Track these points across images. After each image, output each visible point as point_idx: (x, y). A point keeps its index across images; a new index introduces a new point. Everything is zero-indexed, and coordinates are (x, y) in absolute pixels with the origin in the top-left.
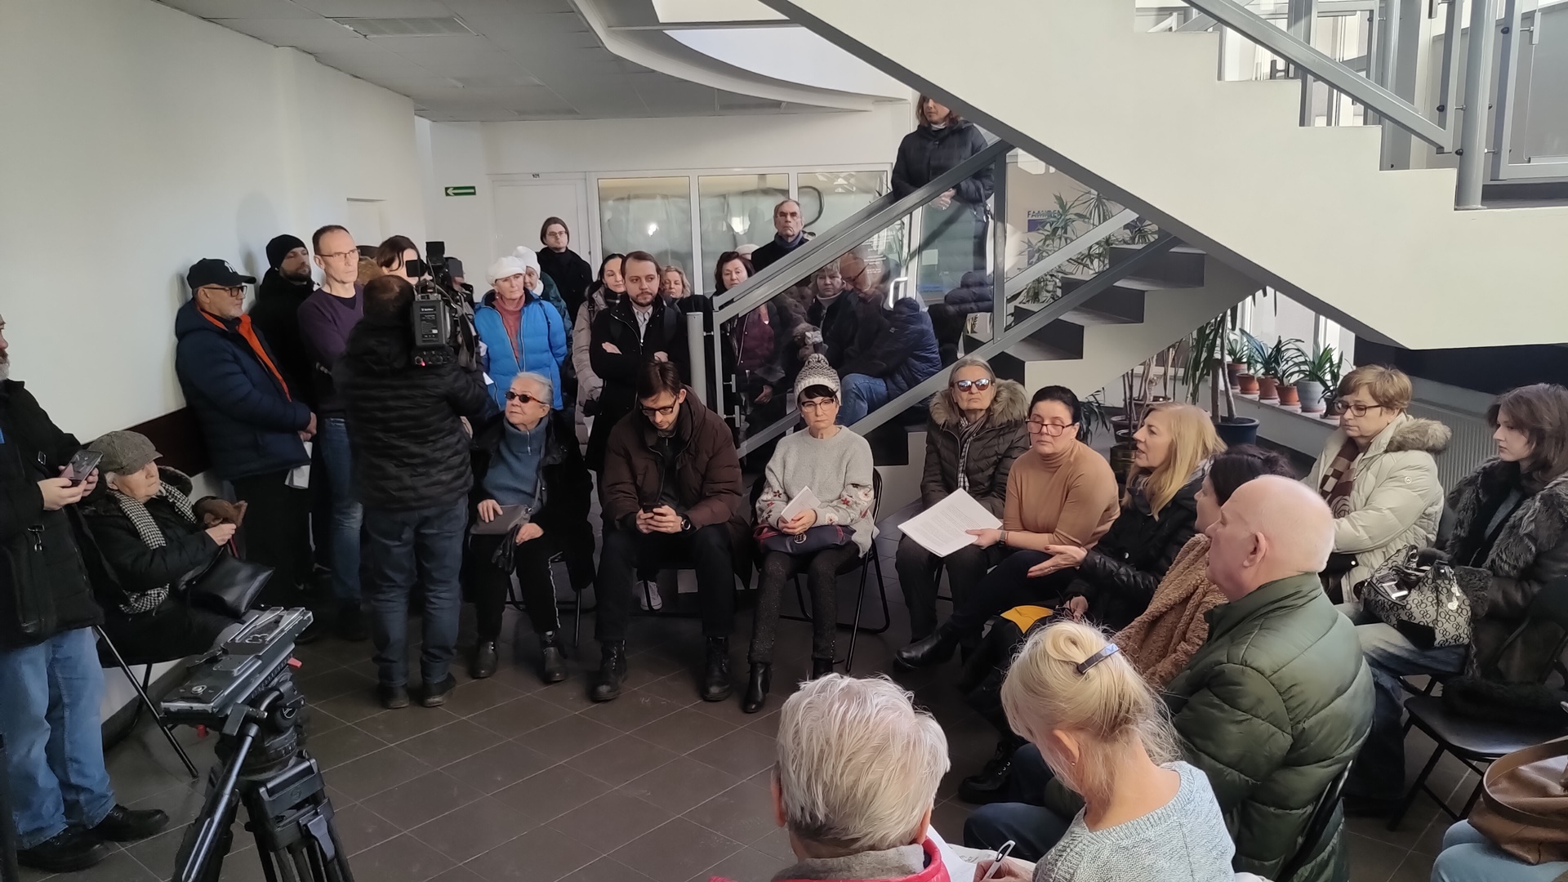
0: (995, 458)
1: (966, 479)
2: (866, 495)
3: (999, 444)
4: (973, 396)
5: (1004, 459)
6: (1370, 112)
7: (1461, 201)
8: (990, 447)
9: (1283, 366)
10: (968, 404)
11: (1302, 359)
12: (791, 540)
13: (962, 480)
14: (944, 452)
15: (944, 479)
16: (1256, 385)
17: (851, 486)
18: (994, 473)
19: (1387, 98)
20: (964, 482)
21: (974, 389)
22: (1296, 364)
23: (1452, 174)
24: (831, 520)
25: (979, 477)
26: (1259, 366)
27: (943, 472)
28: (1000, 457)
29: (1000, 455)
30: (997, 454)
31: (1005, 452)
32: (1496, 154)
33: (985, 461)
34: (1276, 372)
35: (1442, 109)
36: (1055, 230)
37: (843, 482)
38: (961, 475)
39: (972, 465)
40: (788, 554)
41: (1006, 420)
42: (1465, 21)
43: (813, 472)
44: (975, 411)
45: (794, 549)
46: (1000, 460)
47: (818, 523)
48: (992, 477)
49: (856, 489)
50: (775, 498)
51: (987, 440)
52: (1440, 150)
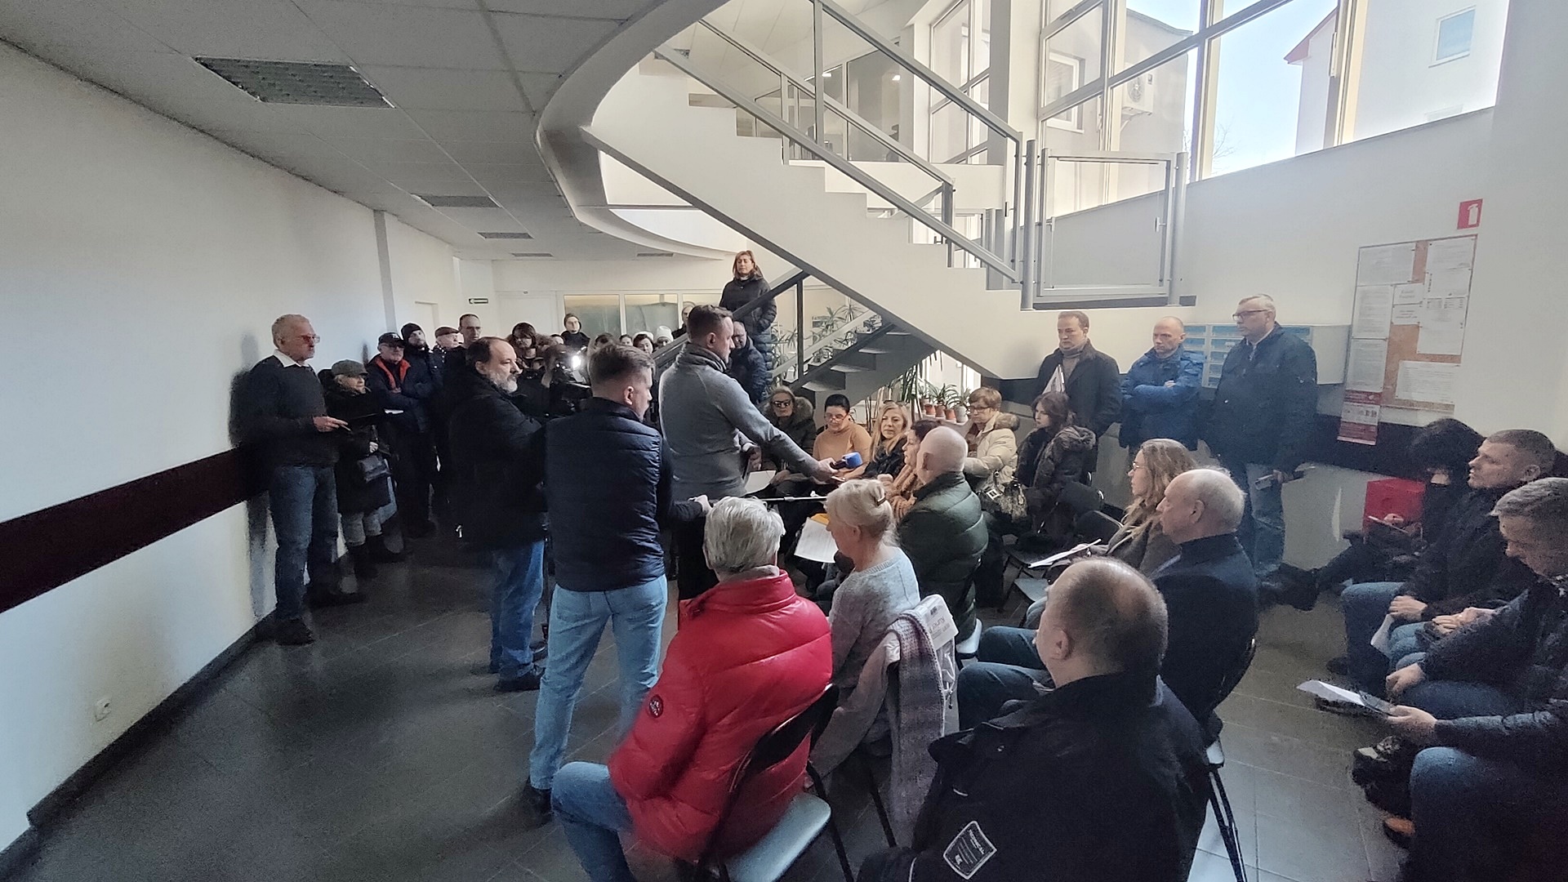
4: (783, 409)
6: (983, 263)
7: (1024, 305)
9: (947, 399)
10: (781, 414)
11: (956, 395)
16: (933, 410)
19: (992, 257)
21: (783, 405)
22: (952, 398)
23: (1020, 292)
26: (935, 399)
32: (1038, 283)
34: (943, 403)
35: (1013, 261)
36: (827, 327)
42: (1022, 223)
44: (785, 417)
52: (1013, 281)
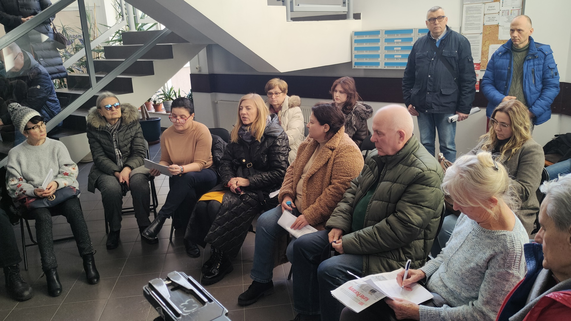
0: (131, 139)
1: (119, 151)
2: (74, 169)
3: (131, 132)
4: (114, 112)
5: (135, 139)
8: (128, 134)
10: (112, 116)
12: (46, 200)
13: (117, 152)
14: (103, 141)
15: (106, 153)
17: (64, 166)
18: (131, 146)
20: (119, 153)
21: (114, 108)
24: (65, 184)
25: (125, 149)
27: (104, 150)
28: (133, 138)
29: (132, 137)
30: (131, 137)
31: (135, 135)
33: (126, 141)
37: (58, 165)
38: (116, 150)
39: (121, 144)
40: (47, 208)
41: (132, 120)
43: (39, 164)
44: (115, 119)
45: (50, 204)
46: (133, 139)
47: (60, 187)
48: (131, 148)
49: (67, 167)
50: (20, 182)
51: (125, 131)
